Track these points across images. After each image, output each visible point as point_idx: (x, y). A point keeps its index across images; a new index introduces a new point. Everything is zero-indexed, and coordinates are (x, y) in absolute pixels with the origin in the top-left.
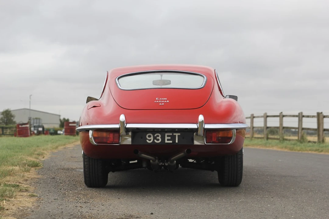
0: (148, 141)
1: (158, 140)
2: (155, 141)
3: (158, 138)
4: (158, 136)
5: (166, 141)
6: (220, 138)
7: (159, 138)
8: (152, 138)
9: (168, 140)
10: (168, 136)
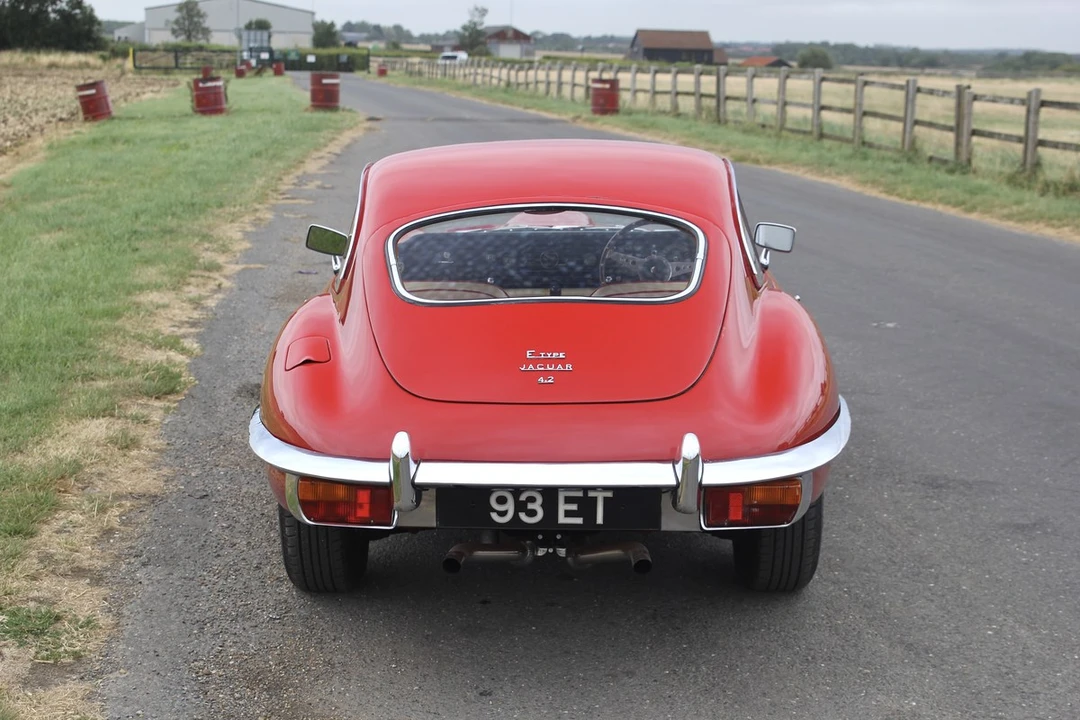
0: (494, 516)
1: (533, 513)
2: (523, 516)
3: (530, 506)
4: (532, 500)
5: (562, 519)
6: (756, 510)
7: (537, 506)
8: (510, 507)
9: (568, 514)
10: (568, 500)
